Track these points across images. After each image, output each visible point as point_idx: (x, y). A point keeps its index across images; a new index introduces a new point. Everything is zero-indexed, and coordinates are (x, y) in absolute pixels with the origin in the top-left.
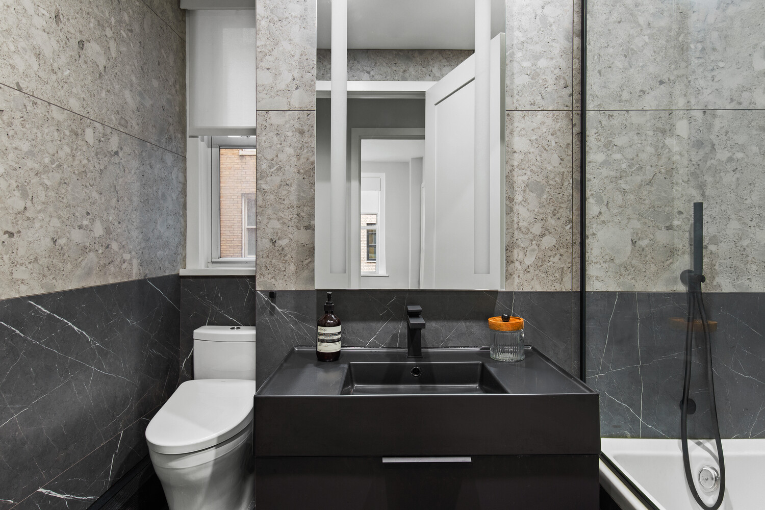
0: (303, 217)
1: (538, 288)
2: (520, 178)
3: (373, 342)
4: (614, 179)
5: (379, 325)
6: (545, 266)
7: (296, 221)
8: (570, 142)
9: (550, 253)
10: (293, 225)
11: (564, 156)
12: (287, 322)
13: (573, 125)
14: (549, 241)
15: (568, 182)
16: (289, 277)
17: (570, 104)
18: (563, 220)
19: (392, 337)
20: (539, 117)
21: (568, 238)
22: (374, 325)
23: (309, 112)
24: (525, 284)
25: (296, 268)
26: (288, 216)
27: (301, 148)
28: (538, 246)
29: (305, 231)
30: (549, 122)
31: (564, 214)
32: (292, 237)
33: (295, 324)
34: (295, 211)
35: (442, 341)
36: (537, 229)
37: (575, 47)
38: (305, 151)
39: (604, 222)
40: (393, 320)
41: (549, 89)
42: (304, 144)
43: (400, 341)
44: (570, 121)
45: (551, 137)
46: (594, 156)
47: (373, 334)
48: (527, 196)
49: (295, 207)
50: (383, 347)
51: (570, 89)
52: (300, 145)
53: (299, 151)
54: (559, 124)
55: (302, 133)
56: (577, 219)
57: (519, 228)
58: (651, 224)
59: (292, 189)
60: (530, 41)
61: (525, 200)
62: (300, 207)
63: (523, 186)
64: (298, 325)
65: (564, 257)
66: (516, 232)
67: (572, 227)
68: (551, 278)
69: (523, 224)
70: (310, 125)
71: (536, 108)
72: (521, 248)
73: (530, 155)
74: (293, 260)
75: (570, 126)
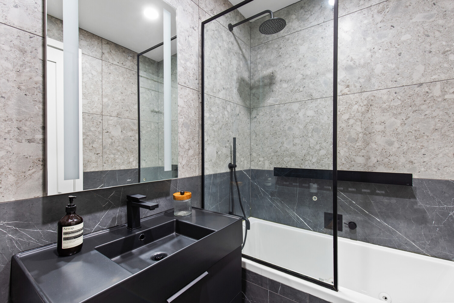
0: (25, 131)
1: (188, 176)
2: (180, 120)
3: (98, 227)
4: (211, 126)
5: (102, 214)
6: (190, 165)
7: (16, 134)
8: (198, 106)
9: (192, 158)
10: (12, 138)
11: (196, 112)
12: (5, 234)
13: (199, 98)
14: (191, 152)
15: (197, 125)
16: (6, 189)
17: (198, 88)
18: (196, 142)
19: (112, 220)
20: (187, 90)
21: (198, 151)
22: (98, 215)
23: (32, 35)
24: (183, 174)
25: (16, 179)
26: (5, 129)
27: (22, 66)
28: (187, 154)
29: (28, 144)
30: (191, 94)
31: (196, 139)
32: (10, 149)
33: (15, 232)
34: (15, 124)
35: (144, 214)
36: (187, 147)
37: (199, 63)
38: (28, 70)
39: (209, 144)
40: (113, 207)
41: (191, 78)
42: (26, 63)
43: (118, 221)
44: (198, 96)
45: (192, 101)
46: (206, 115)
47: (97, 221)
48: (183, 129)
49: (14, 120)
50: (106, 229)
51: (198, 80)
52: (22, 63)
53: (19, 68)
54: (194, 96)
55: (23, 52)
56: (200, 142)
57: (180, 146)
58: (221, 145)
59: (9, 103)
60: (184, 50)
61: (182, 131)
62: (20, 121)
63: (181, 124)
64: (19, 232)
65: (196, 160)
66: (179, 148)
67: (199, 146)
68: (192, 170)
69: (182, 144)
70: (33, 47)
71: (186, 85)
72: (181, 156)
73: (184, 109)
74: (12, 172)
75: (198, 98)
